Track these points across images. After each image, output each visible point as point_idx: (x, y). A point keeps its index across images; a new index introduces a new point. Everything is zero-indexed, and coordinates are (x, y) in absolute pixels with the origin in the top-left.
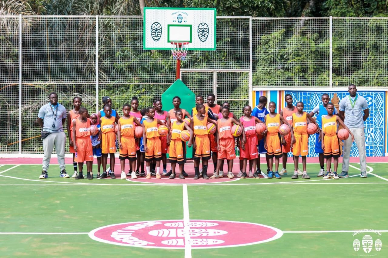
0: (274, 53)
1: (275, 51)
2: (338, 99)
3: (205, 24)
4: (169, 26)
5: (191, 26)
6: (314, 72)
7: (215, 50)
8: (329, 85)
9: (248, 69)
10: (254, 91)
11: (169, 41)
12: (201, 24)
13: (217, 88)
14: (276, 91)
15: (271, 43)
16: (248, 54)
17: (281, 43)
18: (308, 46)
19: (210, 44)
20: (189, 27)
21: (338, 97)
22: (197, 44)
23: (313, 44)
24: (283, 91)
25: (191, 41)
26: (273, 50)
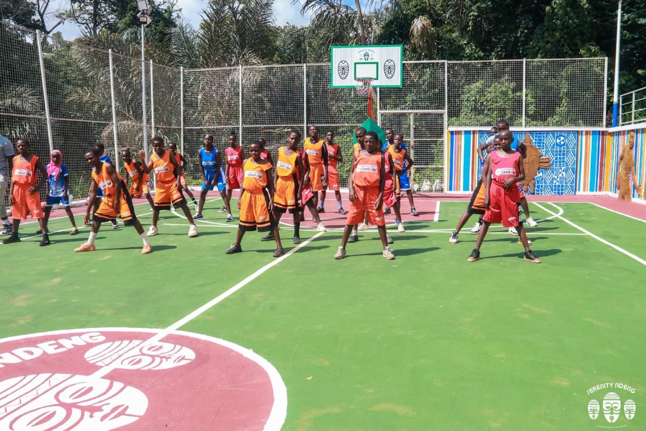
0: (475, 101)
1: (476, 99)
2: (530, 139)
3: (392, 61)
4: (356, 64)
5: (377, 63)
6: (511, 117)
7: (402, 87)
8: (522, 125)
9: (444, 111)
10: (449, 131)
11: (355, 78)
12: (388, 61)
13: (414, 128)
14: (470, 131)
15: (472, 92)
16: (443, 98)
17: (481, 92)
18: (505, 93)
19: (396, 81)
20: (376, 65)
21: (531, 137)
22: (383, 81)
23: (510, 92)
24: (476, 131)
25: (377, 79)
26: (474, 98)
